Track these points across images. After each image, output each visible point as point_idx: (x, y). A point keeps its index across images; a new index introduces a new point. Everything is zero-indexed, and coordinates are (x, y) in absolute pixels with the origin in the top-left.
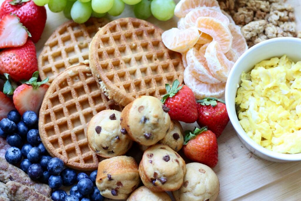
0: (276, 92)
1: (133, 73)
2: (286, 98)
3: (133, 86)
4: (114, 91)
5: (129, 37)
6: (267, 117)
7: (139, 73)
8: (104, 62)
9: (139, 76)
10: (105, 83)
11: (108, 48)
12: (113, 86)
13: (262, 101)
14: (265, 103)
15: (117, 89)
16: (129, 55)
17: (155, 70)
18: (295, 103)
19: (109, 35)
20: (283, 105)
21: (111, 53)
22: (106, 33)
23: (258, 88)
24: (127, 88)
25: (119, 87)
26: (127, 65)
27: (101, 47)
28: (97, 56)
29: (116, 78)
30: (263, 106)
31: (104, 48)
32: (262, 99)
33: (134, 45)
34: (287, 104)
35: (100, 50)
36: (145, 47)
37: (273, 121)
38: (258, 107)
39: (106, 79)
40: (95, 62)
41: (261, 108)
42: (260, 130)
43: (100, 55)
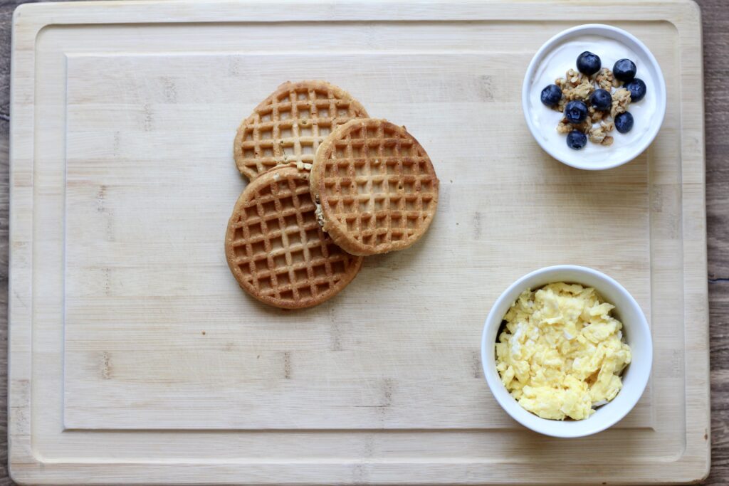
0: (557, 330)
1: (365, 202)
2: (567, 343)
3: (358, 222)
4: (331, 224)
5: (374, 148)
6: (532, 357)
7: (372, 203)
8: (330, 180)
9: (371, 210)
10: (323, 209)
11: (342, 160)
12: (332, 217)
13: (535, 333)
14: (539, 337)
15: (337, 223)
16: (367, 176)
17: (395, 202)
18: (577, 353)
19: (348, 141)
20: (559, 349)
21: (343, 167)
22: (344, 138)
23: (537, 315)
24: (351, 222)
25: (339, 220)
26: (360, 190)
27: (333, 157)
28: (324, 169)
29: (340, 206)
30: (532, 340)
31: (336, 159)
32: (536, 330)
33: (377, 162)
34: (564, 351)
35: (329, 162)
36: (391, 166)
37: (537, 363)
38: (527, 338)
39: (326, 204)
40: (319, 178)
41: (529, 342)
42: (515, 368)
43: (328, 168)
